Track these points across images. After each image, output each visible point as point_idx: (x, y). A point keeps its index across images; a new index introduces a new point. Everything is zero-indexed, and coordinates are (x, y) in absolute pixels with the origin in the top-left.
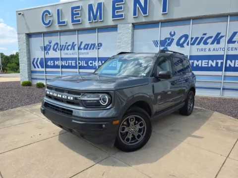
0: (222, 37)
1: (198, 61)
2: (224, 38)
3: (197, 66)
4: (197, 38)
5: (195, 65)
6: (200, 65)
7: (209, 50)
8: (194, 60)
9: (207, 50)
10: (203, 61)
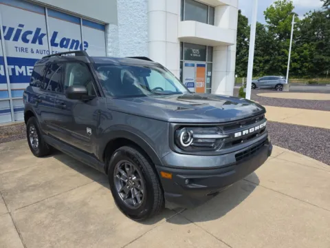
0: (43, 35)
1: (20, 67)
2: (45, 37)
3: (21, 74)
4: (11, 30)
5: (17, 74)
6: (25, 74)
7: (32, 52)
8: (15, 65)
9: (29, 50)
10: (28, 68)
